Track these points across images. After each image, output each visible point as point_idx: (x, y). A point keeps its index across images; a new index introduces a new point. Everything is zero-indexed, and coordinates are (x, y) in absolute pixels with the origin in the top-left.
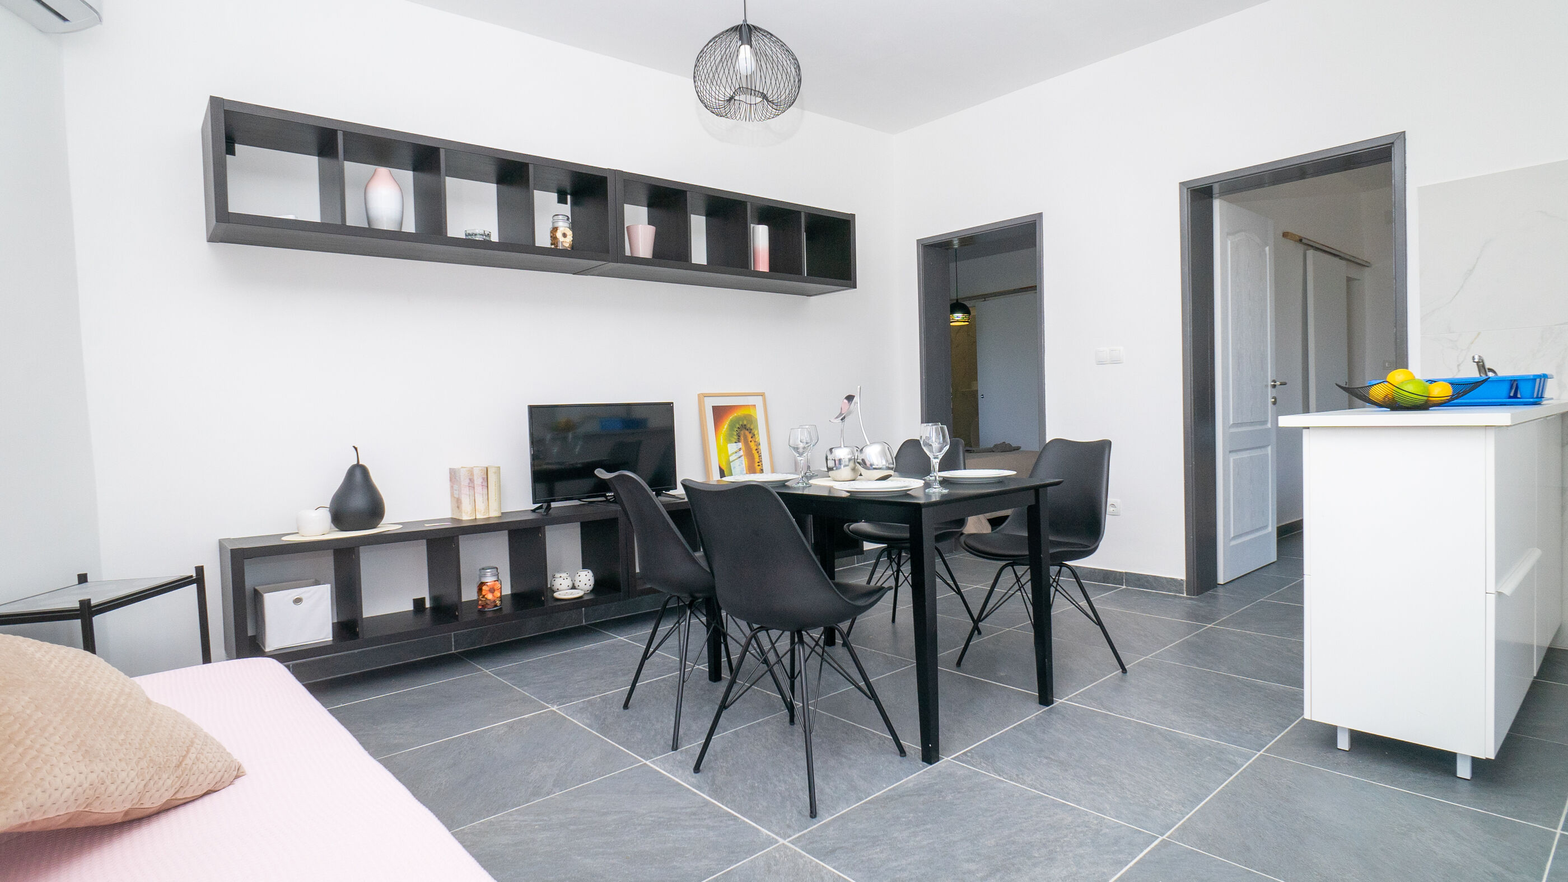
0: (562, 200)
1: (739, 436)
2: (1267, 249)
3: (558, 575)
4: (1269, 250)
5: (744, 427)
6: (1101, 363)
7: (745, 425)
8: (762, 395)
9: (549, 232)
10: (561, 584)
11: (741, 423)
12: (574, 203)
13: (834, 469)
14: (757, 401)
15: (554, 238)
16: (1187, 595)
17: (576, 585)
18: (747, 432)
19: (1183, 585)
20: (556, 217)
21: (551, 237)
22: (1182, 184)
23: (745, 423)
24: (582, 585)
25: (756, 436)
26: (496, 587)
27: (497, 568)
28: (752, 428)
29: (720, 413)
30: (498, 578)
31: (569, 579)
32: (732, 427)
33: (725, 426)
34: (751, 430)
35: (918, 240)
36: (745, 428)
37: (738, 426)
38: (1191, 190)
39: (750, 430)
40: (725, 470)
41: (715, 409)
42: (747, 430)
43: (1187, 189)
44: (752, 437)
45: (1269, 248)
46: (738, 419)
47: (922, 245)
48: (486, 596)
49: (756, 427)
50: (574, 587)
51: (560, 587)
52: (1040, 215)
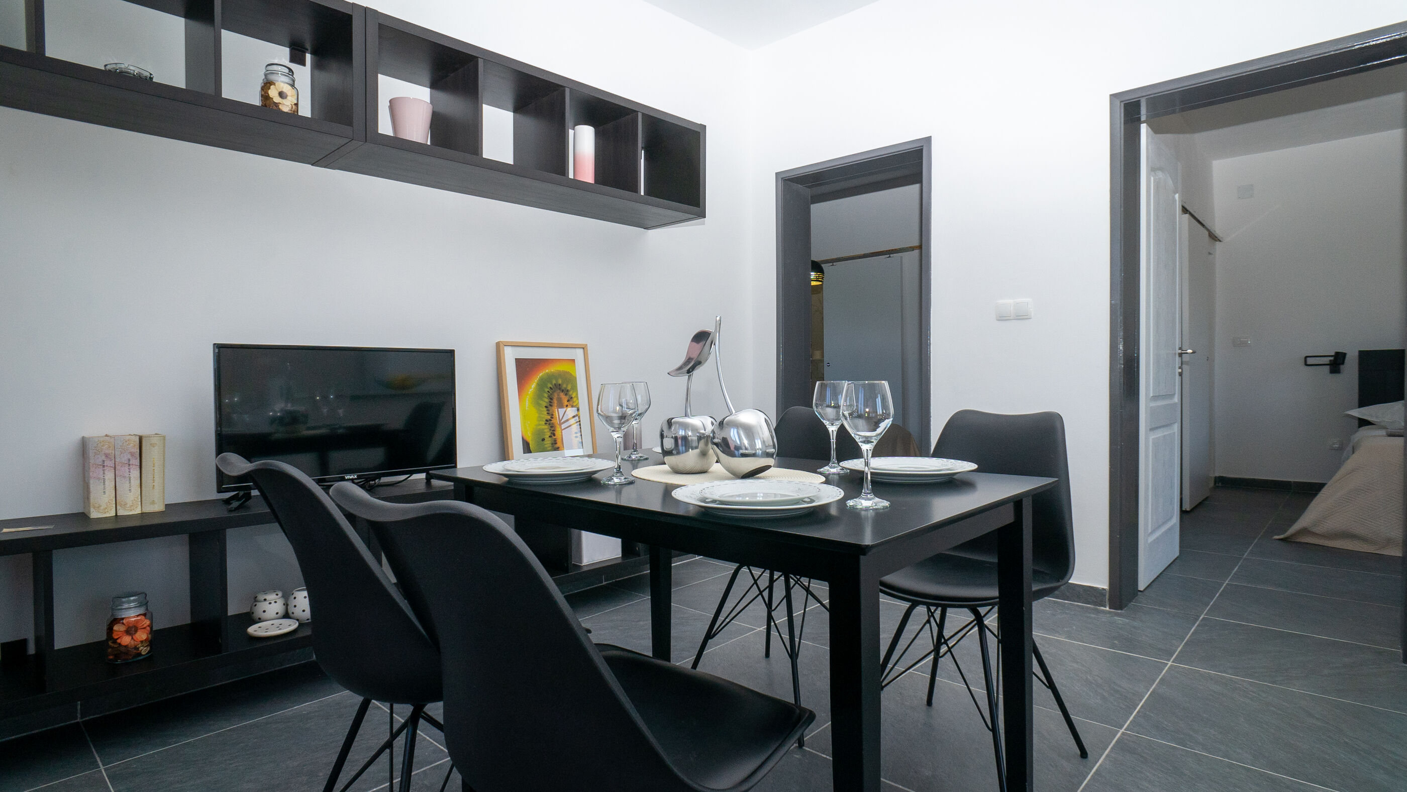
0: (297, 58)
1: (551, 399)
2: (1177, 196)
3: (261, 597)
4: (1179, 197)
5: (558, 387)
6: (1002, 318)
7: (560, 385)
8: (584, 348)
9: (259, 89)
10: (264, 611)
11: (554, 382)
12: (316, 66)
13: (674, 452)
14: (578, 355)
15: (265, 97)
16: (1110, 608)
17: (290, 612)
18: (562, 395)
19: (1105, 596)
20: (270, 68)
21: (262, 96)
22: (1113, 97)
23: (560, 382)
24: (298, 612)
25: (575, 399)
26: (140, 625)
27: (146, 595)
28: (569, 388)
29: (525, 368)
30: (147, 609)
31: (280, 603)
32: (542, 385)
33: (532, 386)
34: (568, 391)
35: (777, 174)
36: (560, 389)
37: (549, 385)
38: (1125, 104)
39: (566, 392)
40: (530, 443)
41: (519, 362)
42: (563, 391)
43: (1121, 102)
44: (568, 401)
45: (1179, 195)
46: (550, 377)
47: (782, 178)
48: (119, 641)
49: (575, 388)
50: (286, 615)
51: (264, 616)
52: (928, 139)
